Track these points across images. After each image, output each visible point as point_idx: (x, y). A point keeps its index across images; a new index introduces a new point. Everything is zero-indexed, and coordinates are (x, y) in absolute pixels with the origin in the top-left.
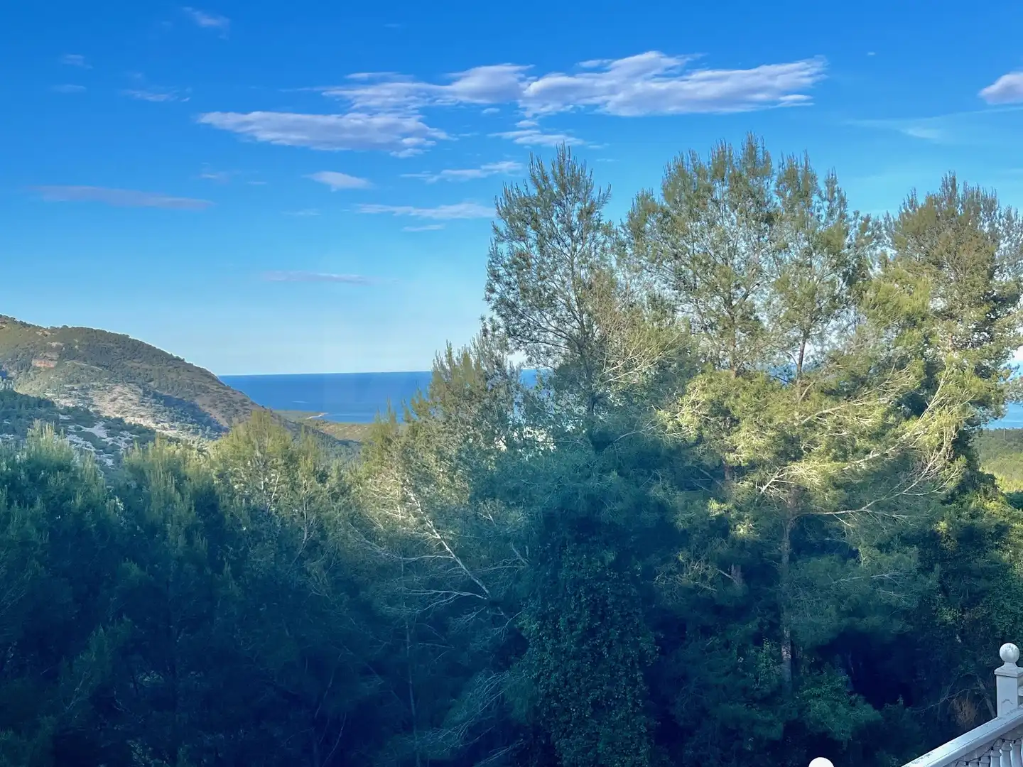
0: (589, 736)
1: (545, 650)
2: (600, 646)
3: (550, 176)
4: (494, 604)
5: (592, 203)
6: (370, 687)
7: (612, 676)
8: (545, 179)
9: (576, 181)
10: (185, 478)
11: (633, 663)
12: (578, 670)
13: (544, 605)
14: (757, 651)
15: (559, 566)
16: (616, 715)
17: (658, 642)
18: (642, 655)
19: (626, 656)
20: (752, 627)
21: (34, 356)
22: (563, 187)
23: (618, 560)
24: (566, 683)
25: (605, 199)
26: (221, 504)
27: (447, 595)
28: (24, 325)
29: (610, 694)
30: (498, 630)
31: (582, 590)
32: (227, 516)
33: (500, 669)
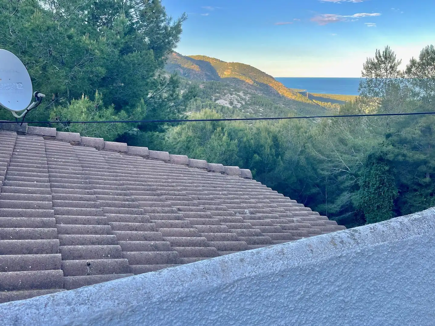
0: (375, 215)
1: (364, 190)
2: (381, 192)
3: (382, 56)
4: (351, 174)
5: (394, 65)
6: (314, 190)
7: (384, 200)
8: (380, 57)
9: (390, 57)
10: (270, 132)
11: (390, 197)
12: (374, 197)
13: (366, 178)
14: (431, 198)
15: (371, 169)
16: (384, 210)
17: (399, 192)
18: (394, 195)
19: (389, 195)
20: (430, 191)
21: (224, 71)
22: (386, 58)
23: (389, 169)
24: (370, 200)
25: (399, 63)
26: (279, 139)
27: (339, 170)
28: (222, 61)
29: (382, 205)
30: (352, 182)
31: (378, 176)
32: (280, 143)
33: (351, 192)
